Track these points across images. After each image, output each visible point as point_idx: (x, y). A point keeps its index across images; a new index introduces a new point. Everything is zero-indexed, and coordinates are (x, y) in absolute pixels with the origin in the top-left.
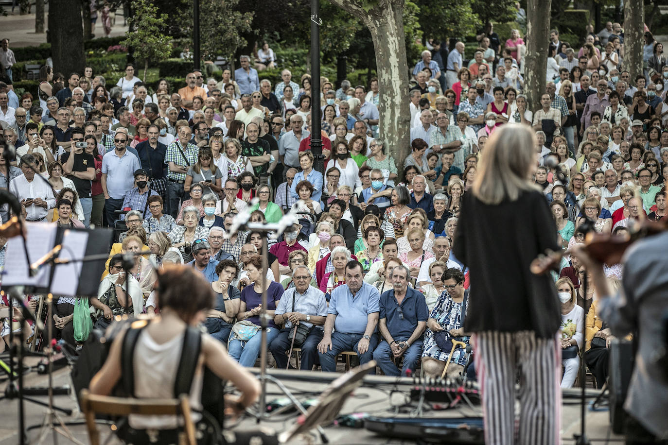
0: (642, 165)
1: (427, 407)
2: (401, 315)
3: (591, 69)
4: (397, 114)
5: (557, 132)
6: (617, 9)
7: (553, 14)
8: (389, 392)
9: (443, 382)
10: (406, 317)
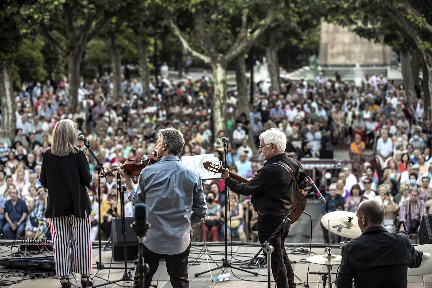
0: (123, 138)
1: (29, 253)
2: (15, 211)
4: (10, 117)
6: (109, 67)
7: (80, 70)
8: (10, 247)
9: (36, 241)
10: (17, 212)
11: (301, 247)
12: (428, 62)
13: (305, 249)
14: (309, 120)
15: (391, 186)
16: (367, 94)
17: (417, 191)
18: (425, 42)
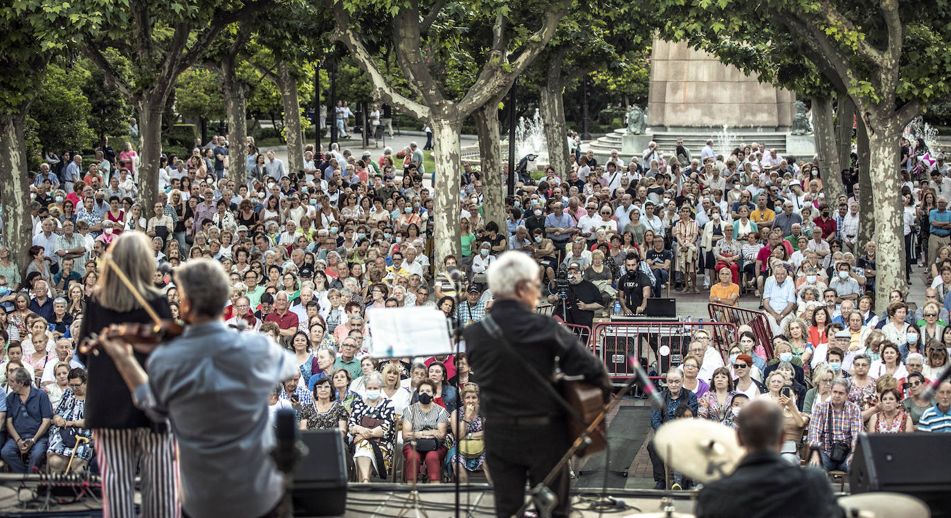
0: (248, 268)
1: (53, 501)
2: (25, 414)
3: (199, 178)
4: (20, 223)
5: (170, 237)
6: (222, 124)
7: (163, 128)
8: (17, 489)
9: (69, 477)
10: (30, 415)
11: (610, 497)
12: (868, 122)
13: (618, 500)
14: (627, 238)
15: (792, 374)
16: (746, 185)
17: (845, 384)
18: (863, 82)
